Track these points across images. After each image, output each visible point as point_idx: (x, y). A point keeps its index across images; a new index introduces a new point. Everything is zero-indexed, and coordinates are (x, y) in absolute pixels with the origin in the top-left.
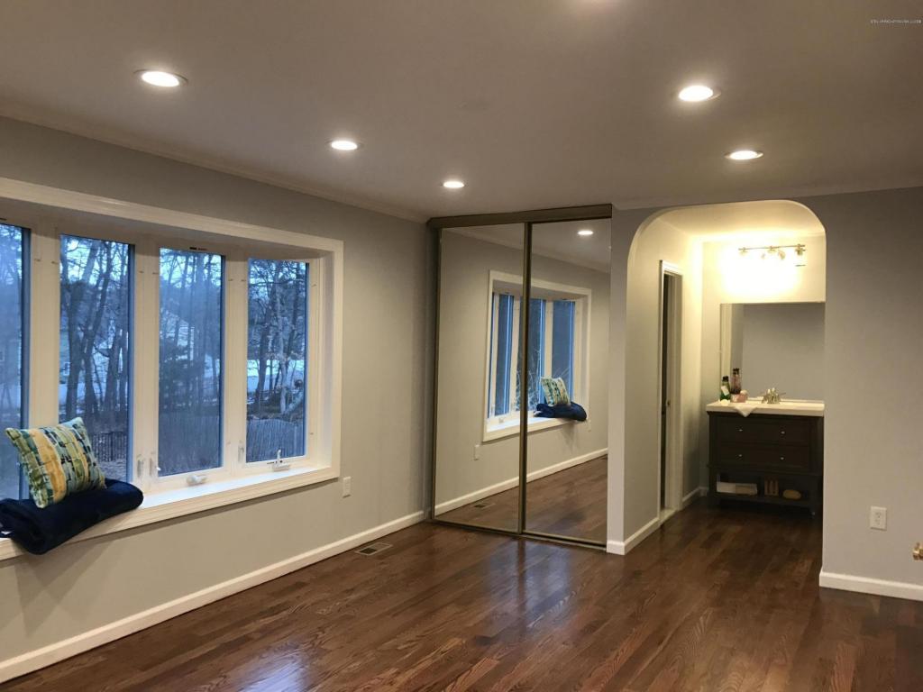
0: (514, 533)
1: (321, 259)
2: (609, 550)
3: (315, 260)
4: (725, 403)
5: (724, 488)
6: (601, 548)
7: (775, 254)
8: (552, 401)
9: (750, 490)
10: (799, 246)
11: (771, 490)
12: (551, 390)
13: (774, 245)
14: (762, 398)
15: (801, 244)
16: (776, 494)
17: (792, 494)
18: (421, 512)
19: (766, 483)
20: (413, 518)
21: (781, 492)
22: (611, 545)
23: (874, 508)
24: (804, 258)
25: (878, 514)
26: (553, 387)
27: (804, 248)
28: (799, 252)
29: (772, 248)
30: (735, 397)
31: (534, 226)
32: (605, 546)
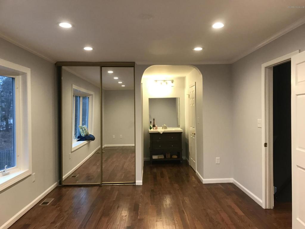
0: (99, 184)
1: (20, 76)
2: (137, 184)
3: (17, 76)
4: (152, 130)
5: (155, 157)
6: (134, 184)
7: (165, 83)
8: (84, 134)
9: (162, 157)
10: (172, 80)
11: (168, 156)
12: (83, 130)
13: (165, 80)
14: (162, 128)
15: (173, 80)
16: (170, 157)
17: (175, 157)
18: (56, 183)
19: (167, 154)
20: (55, 185)
21: (171, 156)
22: (137, 182)
23: (217, 158)
24: (174, 84)
25: (218, 159)
26: (84, 129)
27: (173, 81)
28: (172, 82)
29: (164, 81)
30: (154, 128)
31: (102, 68)
32: (135, 183)
